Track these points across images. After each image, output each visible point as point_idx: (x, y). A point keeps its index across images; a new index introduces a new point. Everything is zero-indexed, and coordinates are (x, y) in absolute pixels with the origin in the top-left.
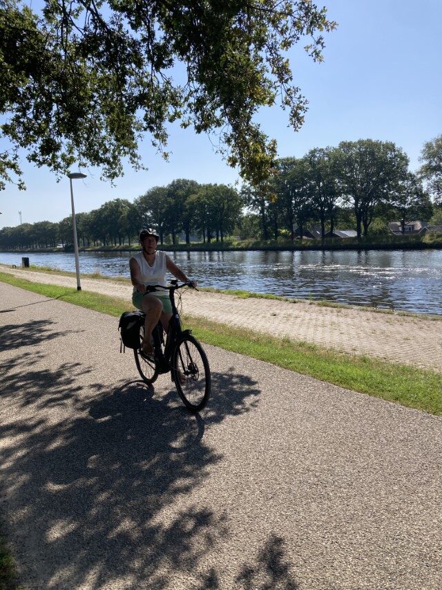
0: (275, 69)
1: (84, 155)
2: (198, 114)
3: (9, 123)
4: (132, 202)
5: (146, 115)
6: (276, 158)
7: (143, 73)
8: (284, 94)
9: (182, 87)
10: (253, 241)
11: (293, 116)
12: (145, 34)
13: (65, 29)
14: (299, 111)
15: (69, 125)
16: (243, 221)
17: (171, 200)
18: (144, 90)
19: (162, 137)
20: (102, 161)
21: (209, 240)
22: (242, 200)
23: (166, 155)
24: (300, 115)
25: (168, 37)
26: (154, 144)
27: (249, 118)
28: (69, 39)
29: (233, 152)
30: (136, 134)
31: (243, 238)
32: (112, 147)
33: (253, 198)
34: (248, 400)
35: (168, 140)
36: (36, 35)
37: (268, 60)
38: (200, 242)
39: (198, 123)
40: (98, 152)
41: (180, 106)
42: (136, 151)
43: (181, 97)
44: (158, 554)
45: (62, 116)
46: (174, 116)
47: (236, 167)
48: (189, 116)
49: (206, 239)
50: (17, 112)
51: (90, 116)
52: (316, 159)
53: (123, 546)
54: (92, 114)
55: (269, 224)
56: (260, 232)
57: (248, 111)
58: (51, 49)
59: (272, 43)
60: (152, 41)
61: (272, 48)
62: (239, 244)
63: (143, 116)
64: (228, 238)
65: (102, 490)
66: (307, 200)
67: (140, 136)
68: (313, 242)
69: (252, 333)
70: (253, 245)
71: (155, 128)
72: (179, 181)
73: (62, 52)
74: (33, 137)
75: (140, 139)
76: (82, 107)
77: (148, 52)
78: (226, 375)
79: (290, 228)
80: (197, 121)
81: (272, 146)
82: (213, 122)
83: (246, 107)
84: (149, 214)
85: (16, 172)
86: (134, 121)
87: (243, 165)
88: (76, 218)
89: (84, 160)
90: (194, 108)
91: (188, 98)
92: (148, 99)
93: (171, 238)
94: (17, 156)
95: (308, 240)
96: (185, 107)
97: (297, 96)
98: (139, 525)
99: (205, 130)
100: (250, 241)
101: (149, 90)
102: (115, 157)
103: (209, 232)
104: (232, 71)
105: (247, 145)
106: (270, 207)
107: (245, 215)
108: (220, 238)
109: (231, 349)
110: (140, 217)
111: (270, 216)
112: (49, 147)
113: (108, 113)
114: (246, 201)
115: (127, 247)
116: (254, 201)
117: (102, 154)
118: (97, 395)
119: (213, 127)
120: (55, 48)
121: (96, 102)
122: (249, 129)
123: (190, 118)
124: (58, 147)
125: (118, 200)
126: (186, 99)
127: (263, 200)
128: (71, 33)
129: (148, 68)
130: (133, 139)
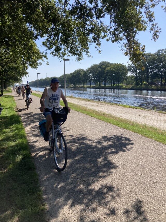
0: (148, 16)
1: (69, 52)
2: (113, 35)
3: (45, 41)
4: (85, 70)
5: (93, 36)
6: (144, 53)
7: (93, 20)
8: (151, 26)
9: (108, 25)
10: (131, 86)
11: (154, 35)
12: (95, 5)
13: (65, 5)
14: (157, 33)
15: (65, 41)
16: (128, 78)
17: (100, 70)
18: (93, 27)
19: (99, 45)
20: (76, 54)
21: (113, 85)
22: (128, 70)
23: (100, 52)
24: (157, 35)
25: (103, 6)
26: (96, 48)
27: (134, 37)
28: (66, 9)
29: (127, 50)
30: (89, 44)
31: (128, 85)
32: (80, 49)
33: (133, 69)
34: (129, 147)
35: (101, 46)
36: (55, 8)
37: (145, 12)
38: (110, 86)
39: (113, 39)
40: (74, 51)
41: (106, 33)
42: (88, 50)
43: (107, 29)
44: (93, 199)
45: (62, 38)
46: (104, 37)
47: (128, 56)
48: (110, 36)
49: (112, 85)
50: (47, 37)
51: (72, 37)
52: (160, 54)
53: (80, 194)
54: (73, 37)
55: (138, 79)
56: (134, 83)
57: (134, 34)
58: (60, 13)
59: (147, 6)
60: (97, 8)
61: (147, 7)
62: (125, 87)
63: (92, 37)
64: (121, 84)
65: (73, 173)
66: (155, 70)
67: (90, 44)
68: (157, 87)
69: (130, 122)
70: (131, 87)
71: (96, 41)
72: (103, 62)
73: (64, 14)
74: (52, 46)
75: (90, 45)
76: (70, 34)
77: (95, 12)
78: (119, 136)
79: (147, 81)
80: (113, 38)
81: (143, 48)
82: (119, 39)
83: (133, 32)
84: (91, 74)
85: (46, 59)
86: (88, 39)
87: (131, 55)
88: (65, 75)
89: (70, 54)
90: (112, 33)
91: (110, 30)
92: (94, 30)
93: (99, 84)
94: (47, 53)
95: (155, 87)
96: (108, 33)
97: (157, 27)
98: (86, 187)
99: (116, 42)
100: (130, 86)
101: (95, 27)
102: (80, 53)
103: (113, 82)
104: (129, 18)
105: (133, 47)
106: (139, 73)
107: (129, 75)
108: (118, 84)
109: (122, 127)
110: (88, 76)
111: (139, 76)
112: (58, 49)
113: (79, 36)
114: (130, 70)
115: (82, 87)
116: (133, 70)
117: (76, 52)
118: (71, 139)
119: (119, 41)
120: (62, 13)
121: (75, 32)
122: (134, 41)
123: (110, 37)
124: (60, 50)
125: (80, 69)
126: (109, 30)
127: (137, 70)
128: (67, 7)
129: (95, 18)
130: (88, 46)
